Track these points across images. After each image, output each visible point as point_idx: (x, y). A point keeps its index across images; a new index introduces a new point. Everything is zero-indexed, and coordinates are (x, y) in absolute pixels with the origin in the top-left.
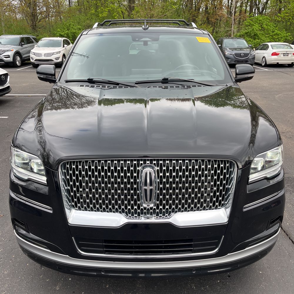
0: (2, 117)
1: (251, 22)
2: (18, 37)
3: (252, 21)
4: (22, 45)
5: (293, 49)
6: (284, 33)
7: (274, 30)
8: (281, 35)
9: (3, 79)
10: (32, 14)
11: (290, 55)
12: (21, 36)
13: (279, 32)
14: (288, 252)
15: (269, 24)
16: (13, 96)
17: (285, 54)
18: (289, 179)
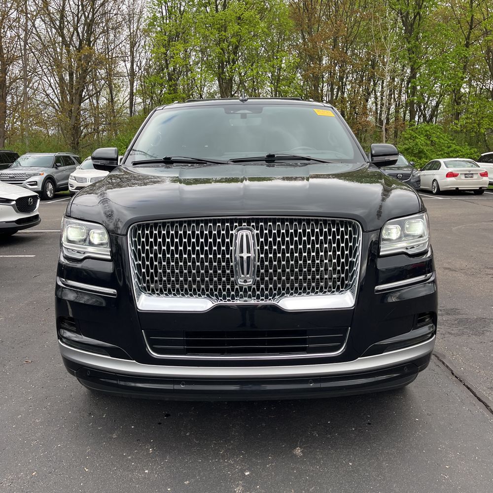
0: (26, 256)
1: (413, 133)
2: (52, 155)
3: (414, 131)
4: (57, 167)
5: (479, 167)
6: (467, 149)
7: (450, 145)
8: (462, 152)
9: (31, 203)
10: (74, 126)
11: (475, 177)
12: (57, 154)
13: (458, 147)
14: (459, 398)
15: (441, 136)
16: (42, 233)
17: (466, 174)
18: (467, 320)
